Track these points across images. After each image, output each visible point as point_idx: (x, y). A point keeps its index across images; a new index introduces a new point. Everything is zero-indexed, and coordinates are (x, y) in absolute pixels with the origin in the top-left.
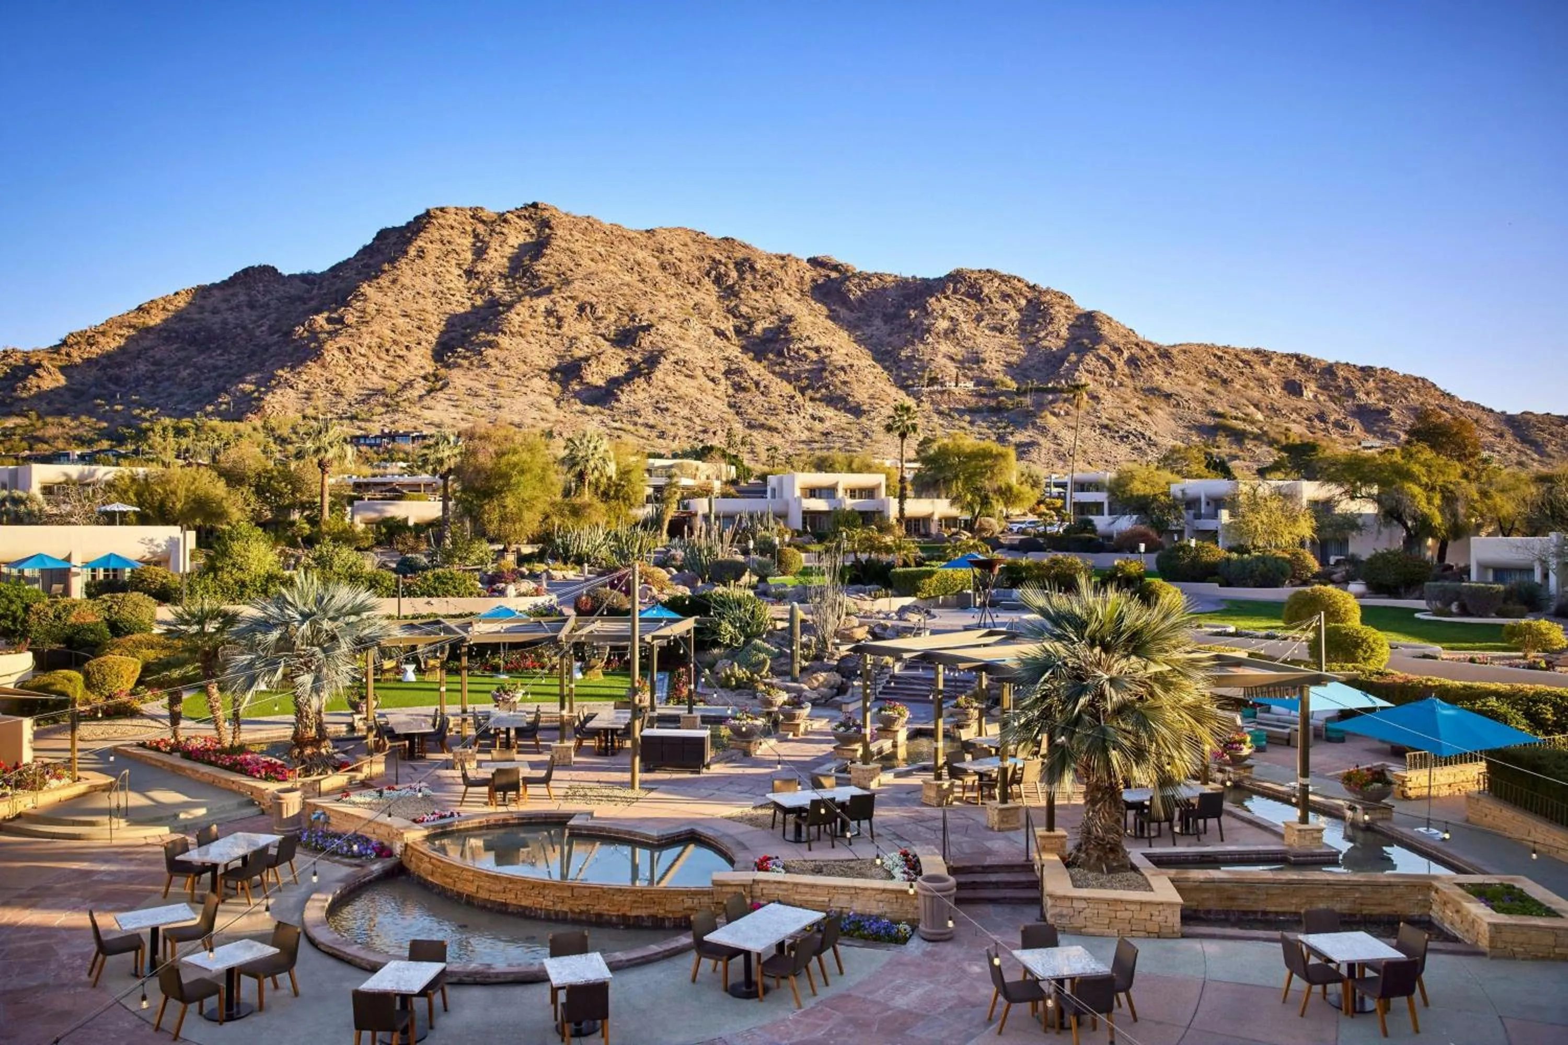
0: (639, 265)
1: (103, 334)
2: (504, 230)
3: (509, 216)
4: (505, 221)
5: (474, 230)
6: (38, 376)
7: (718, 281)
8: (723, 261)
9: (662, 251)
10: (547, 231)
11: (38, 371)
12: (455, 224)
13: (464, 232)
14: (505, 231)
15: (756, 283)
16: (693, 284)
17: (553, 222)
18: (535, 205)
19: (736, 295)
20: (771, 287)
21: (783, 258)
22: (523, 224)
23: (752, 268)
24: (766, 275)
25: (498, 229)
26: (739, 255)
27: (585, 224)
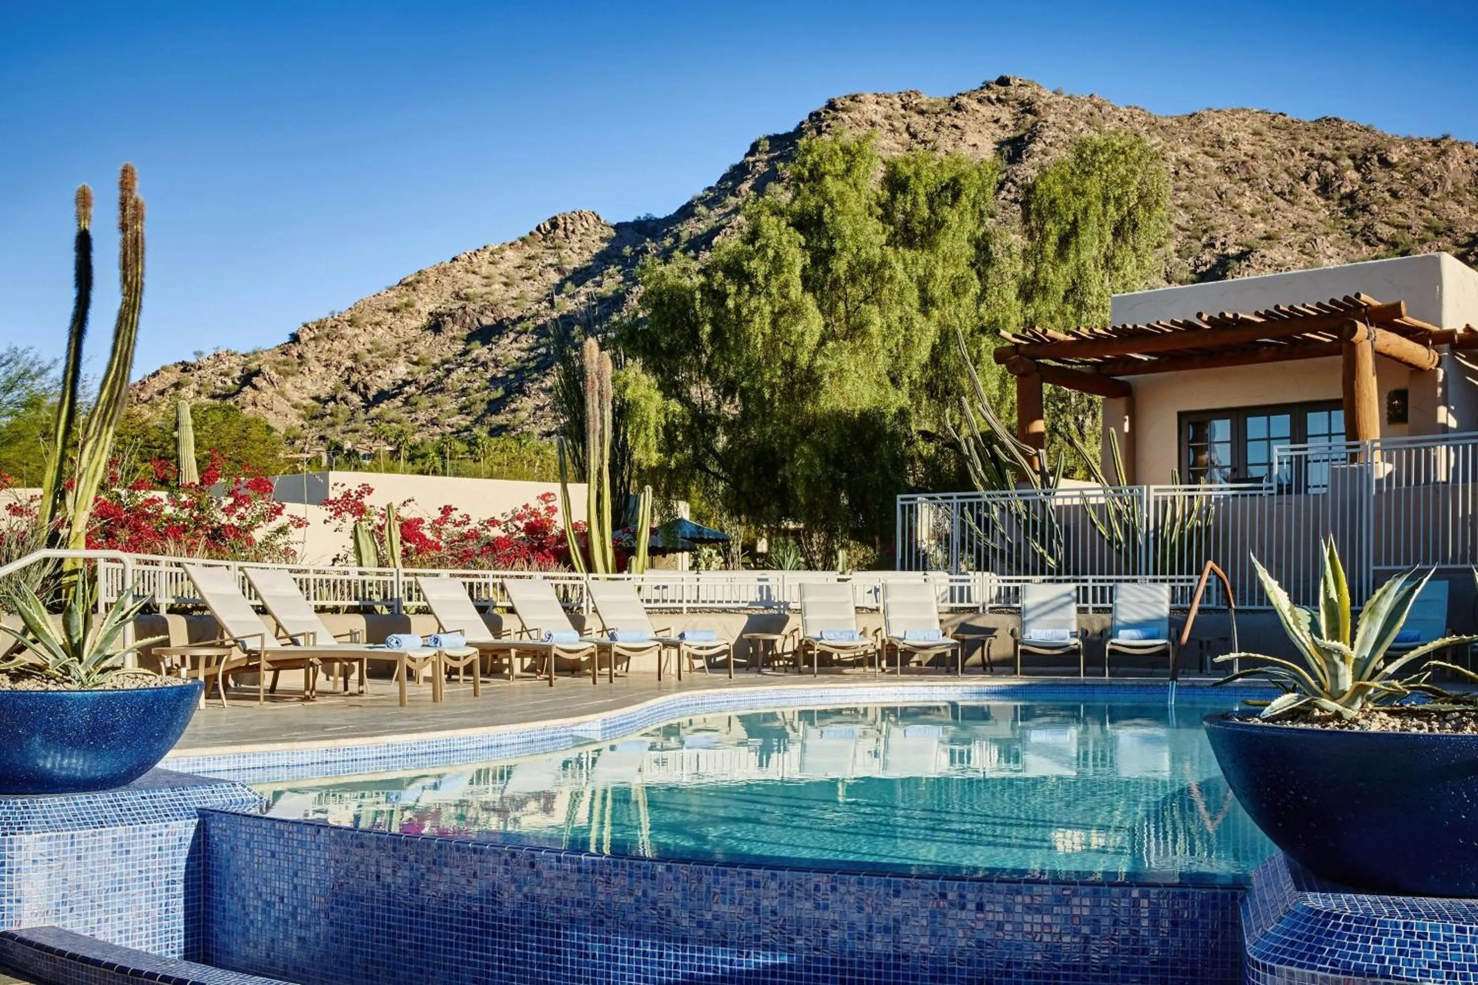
0: (1187, 165)
1: (352, 323)
2: (957, 122)
3: (964, 100)
4: (958, 108)
5: (908, 128)
6: (255, 387)
7: (1325, 188)
8: (1328, 153)
9: (1220, 144)
10: (1030, 117)
11: (255, 380)
12: (877, 118)
13: (893, 130)
14: (960, 123)
15: (1395, 186)
16: (1281, 194)
17: (1039, 105)
18: (1003, 81)
19: (1365, 209)
20: (1424, 192)
21: (1435, 143)
22: (987, 111)
23: (1384, 162)
24: (1411, 172)
25: (947, 121)
26: (1358, 143)
27: (1088, 107)
